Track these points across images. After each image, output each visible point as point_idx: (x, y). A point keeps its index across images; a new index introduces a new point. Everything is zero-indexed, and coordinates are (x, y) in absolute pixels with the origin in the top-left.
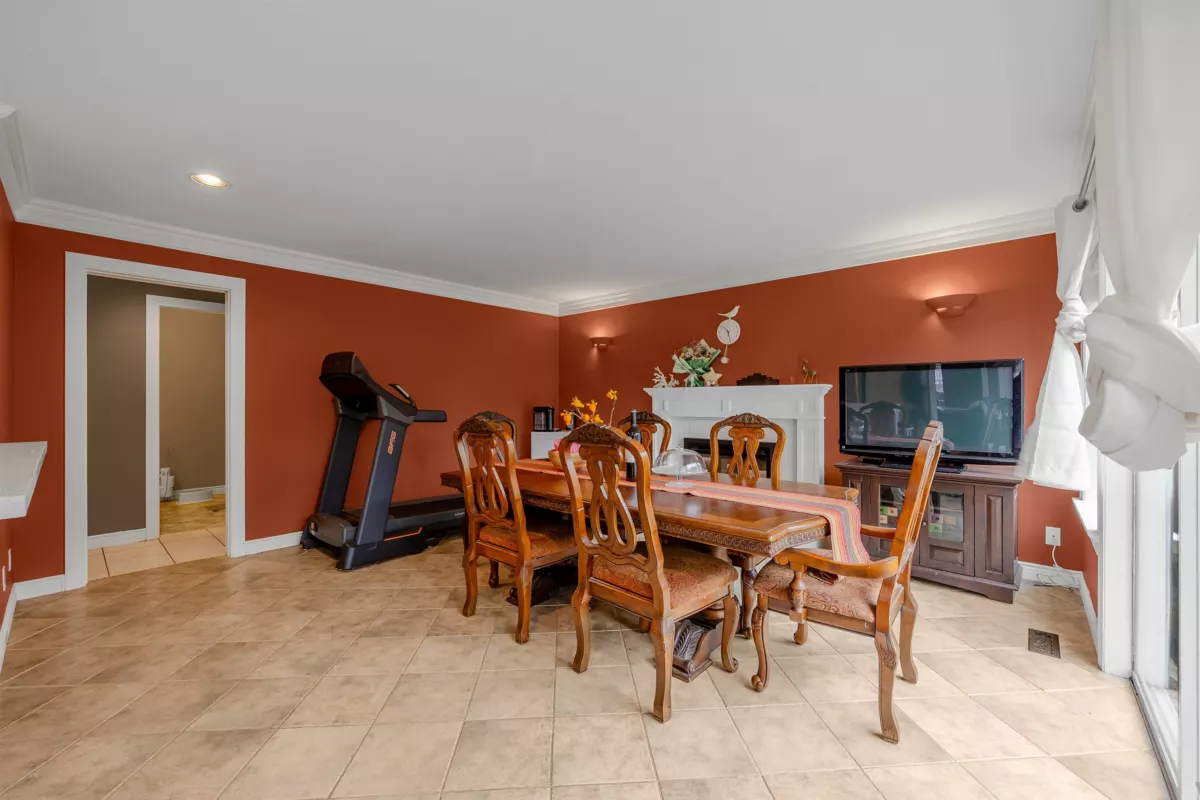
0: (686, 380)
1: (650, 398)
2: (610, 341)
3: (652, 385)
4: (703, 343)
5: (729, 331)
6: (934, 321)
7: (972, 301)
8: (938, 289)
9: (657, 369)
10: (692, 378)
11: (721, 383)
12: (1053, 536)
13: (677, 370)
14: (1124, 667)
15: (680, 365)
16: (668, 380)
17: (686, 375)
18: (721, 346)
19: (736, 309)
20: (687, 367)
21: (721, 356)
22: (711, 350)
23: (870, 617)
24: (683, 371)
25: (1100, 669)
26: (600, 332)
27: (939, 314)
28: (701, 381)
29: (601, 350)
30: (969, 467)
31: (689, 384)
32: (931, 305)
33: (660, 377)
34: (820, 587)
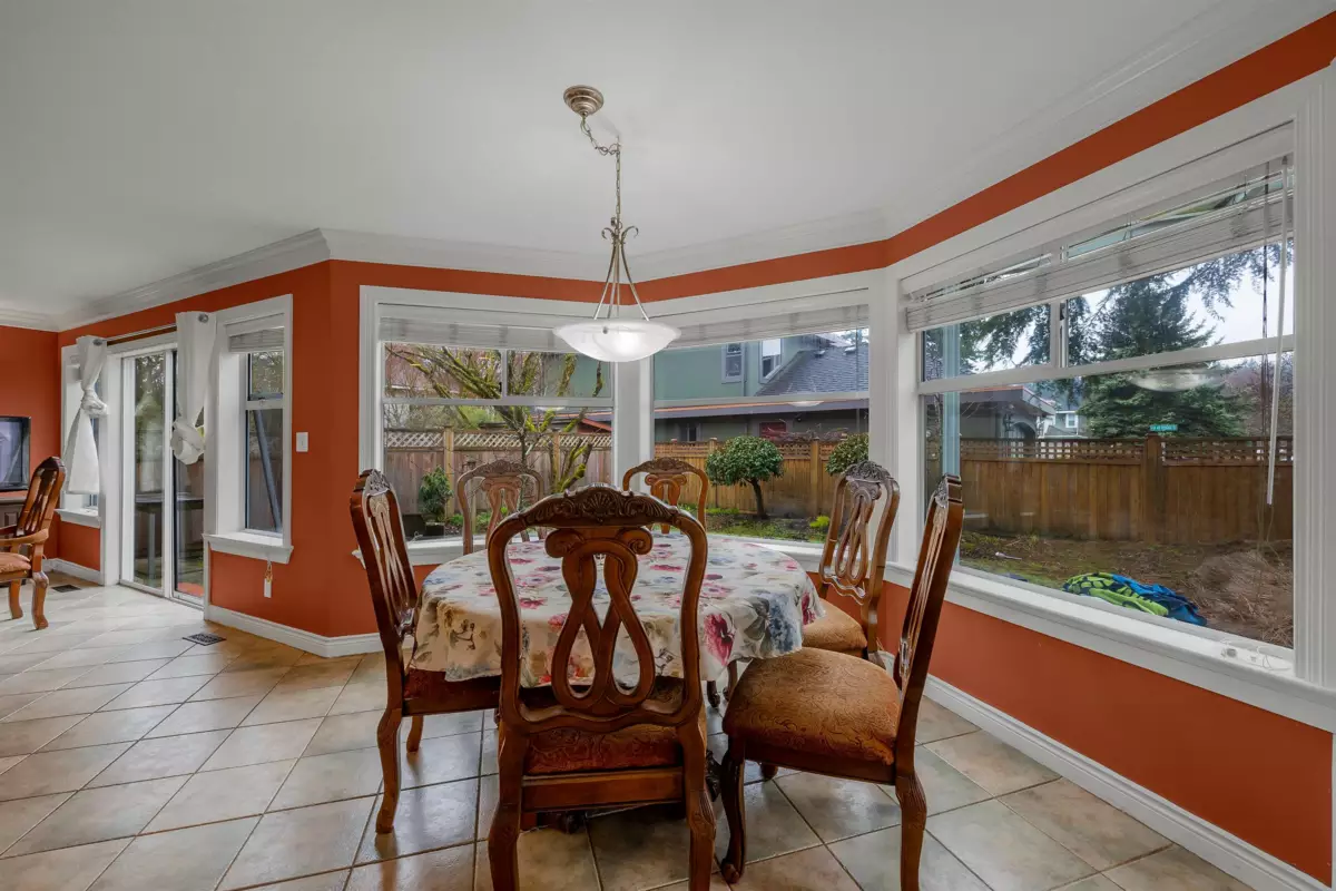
14: (117, 580)
25: (103, 586)
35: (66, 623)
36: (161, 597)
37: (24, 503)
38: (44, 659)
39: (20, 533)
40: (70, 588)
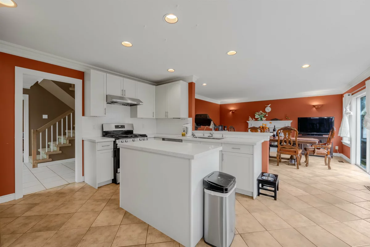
0: (258, 120)
1: (248, 123)
2: (235, 110)
3: (249, 120)
4: (261, 111)
5: (268, 109)
6: (314, 109)
7: (322, 106)
8: (315, 103)
9: (250, 117)
10: (260, 119)
11: (266, 120)
12: (337, 148)
13: (256, 117)
14: (355, 163)
15: (257, 116)
16: (252, 119)
17: (258, 118)
18: (266, 112)
19: (270, 105)
20: (259, 117)
21: (266, 114)
22: (263, 113)
23: (327, 153)
24: (257, 118)
25: (351, 164)
26: (232, 108)
27: (316, 108)
28: (261, 119)
29: (232, 112)
30: (323, 135)
31: (259, 120)
32: (314, 106)
33: (250, 119)
34: (318, 150)
35: (336, 170)
36: (366, 172)
37: (328, 138)
38: (325, 176)
39: (327, 145)
40: (342, 162)
